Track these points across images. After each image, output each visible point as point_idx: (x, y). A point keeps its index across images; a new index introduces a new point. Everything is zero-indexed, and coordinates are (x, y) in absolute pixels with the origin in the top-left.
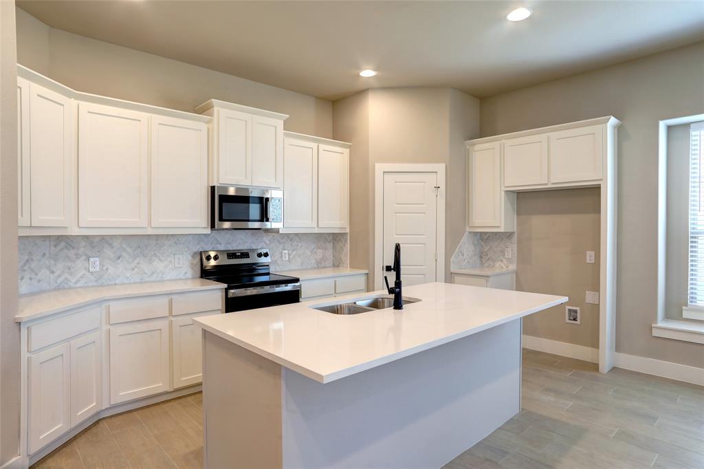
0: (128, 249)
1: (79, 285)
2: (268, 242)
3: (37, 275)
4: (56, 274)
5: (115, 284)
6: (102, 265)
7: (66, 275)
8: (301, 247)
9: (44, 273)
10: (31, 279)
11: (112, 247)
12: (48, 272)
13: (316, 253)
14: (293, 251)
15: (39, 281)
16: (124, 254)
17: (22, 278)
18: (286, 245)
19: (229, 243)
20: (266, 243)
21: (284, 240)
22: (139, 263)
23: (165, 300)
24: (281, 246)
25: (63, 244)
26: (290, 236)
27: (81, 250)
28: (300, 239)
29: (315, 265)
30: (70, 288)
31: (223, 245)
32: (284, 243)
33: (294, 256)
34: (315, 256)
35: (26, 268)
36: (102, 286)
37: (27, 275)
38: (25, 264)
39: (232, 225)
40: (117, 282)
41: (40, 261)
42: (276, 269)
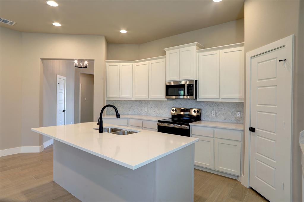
0: (154, 105)
1: (143, 114)
2: (204, 106)
3: (134, 110)
4: (139, 111)
5: (150, 116)
6: (148, 110)
7: (141, 111)
8: (224, 109)
9: (136, 110)
10: (132, 111)
11: (150, 104)
12: (137, 110)
13: (235, 114)
14: (219, 111)
15: (135, 112)
16: (153, 107)
17: (130, 111)
18: (214, 108)
19: (185, 105)
20: (203, 106)
21: (213, 105)
22: (156, 110)
23: (141, 121)
24: (212, 108)
25: (140, 103)
26: (217, 103)
27: (144, 105)
28: (224, 105)
29: (235, 121)
30: (141, 115)
31: (183, 106)
32: (213, 106)
33: (219, 114)
34: (235, 116)
35: (131, 108)
36: (148, 116)
37: (131, 110)
38: (130, 107)
39: (175, 97)
40: (151, 115)
41: (135, 107)
42: (208, 119)
